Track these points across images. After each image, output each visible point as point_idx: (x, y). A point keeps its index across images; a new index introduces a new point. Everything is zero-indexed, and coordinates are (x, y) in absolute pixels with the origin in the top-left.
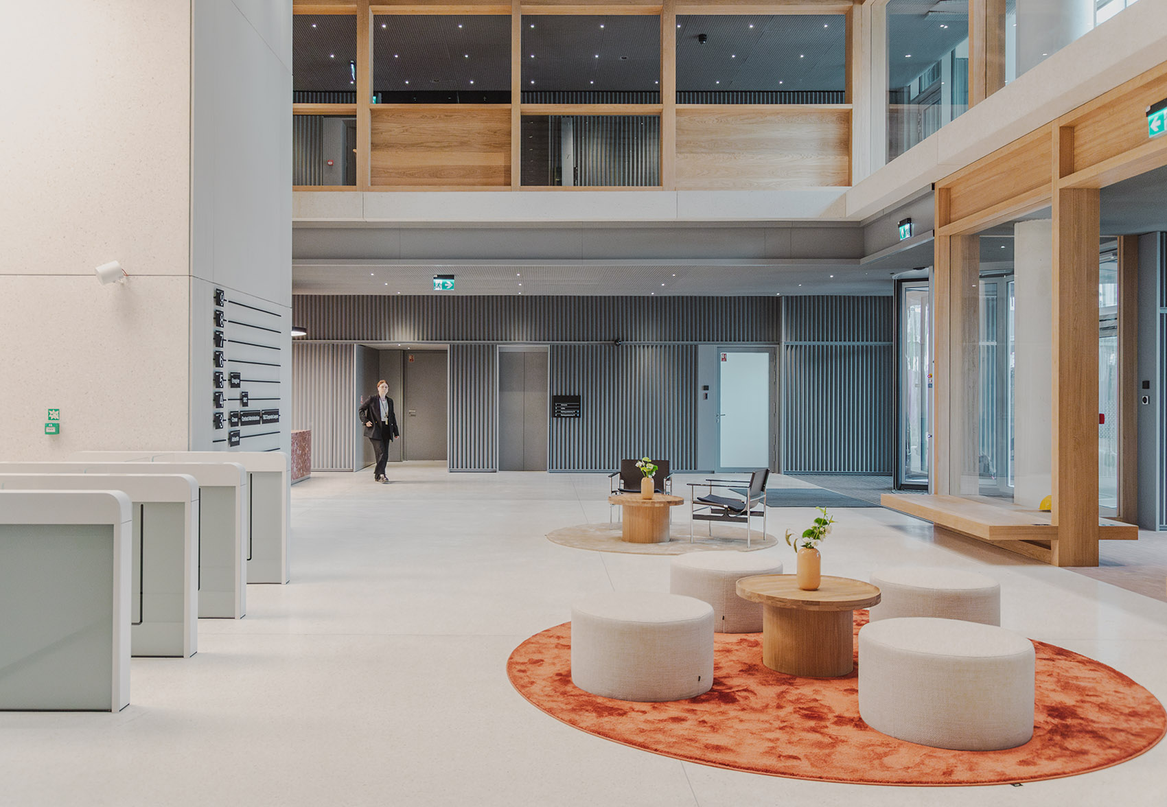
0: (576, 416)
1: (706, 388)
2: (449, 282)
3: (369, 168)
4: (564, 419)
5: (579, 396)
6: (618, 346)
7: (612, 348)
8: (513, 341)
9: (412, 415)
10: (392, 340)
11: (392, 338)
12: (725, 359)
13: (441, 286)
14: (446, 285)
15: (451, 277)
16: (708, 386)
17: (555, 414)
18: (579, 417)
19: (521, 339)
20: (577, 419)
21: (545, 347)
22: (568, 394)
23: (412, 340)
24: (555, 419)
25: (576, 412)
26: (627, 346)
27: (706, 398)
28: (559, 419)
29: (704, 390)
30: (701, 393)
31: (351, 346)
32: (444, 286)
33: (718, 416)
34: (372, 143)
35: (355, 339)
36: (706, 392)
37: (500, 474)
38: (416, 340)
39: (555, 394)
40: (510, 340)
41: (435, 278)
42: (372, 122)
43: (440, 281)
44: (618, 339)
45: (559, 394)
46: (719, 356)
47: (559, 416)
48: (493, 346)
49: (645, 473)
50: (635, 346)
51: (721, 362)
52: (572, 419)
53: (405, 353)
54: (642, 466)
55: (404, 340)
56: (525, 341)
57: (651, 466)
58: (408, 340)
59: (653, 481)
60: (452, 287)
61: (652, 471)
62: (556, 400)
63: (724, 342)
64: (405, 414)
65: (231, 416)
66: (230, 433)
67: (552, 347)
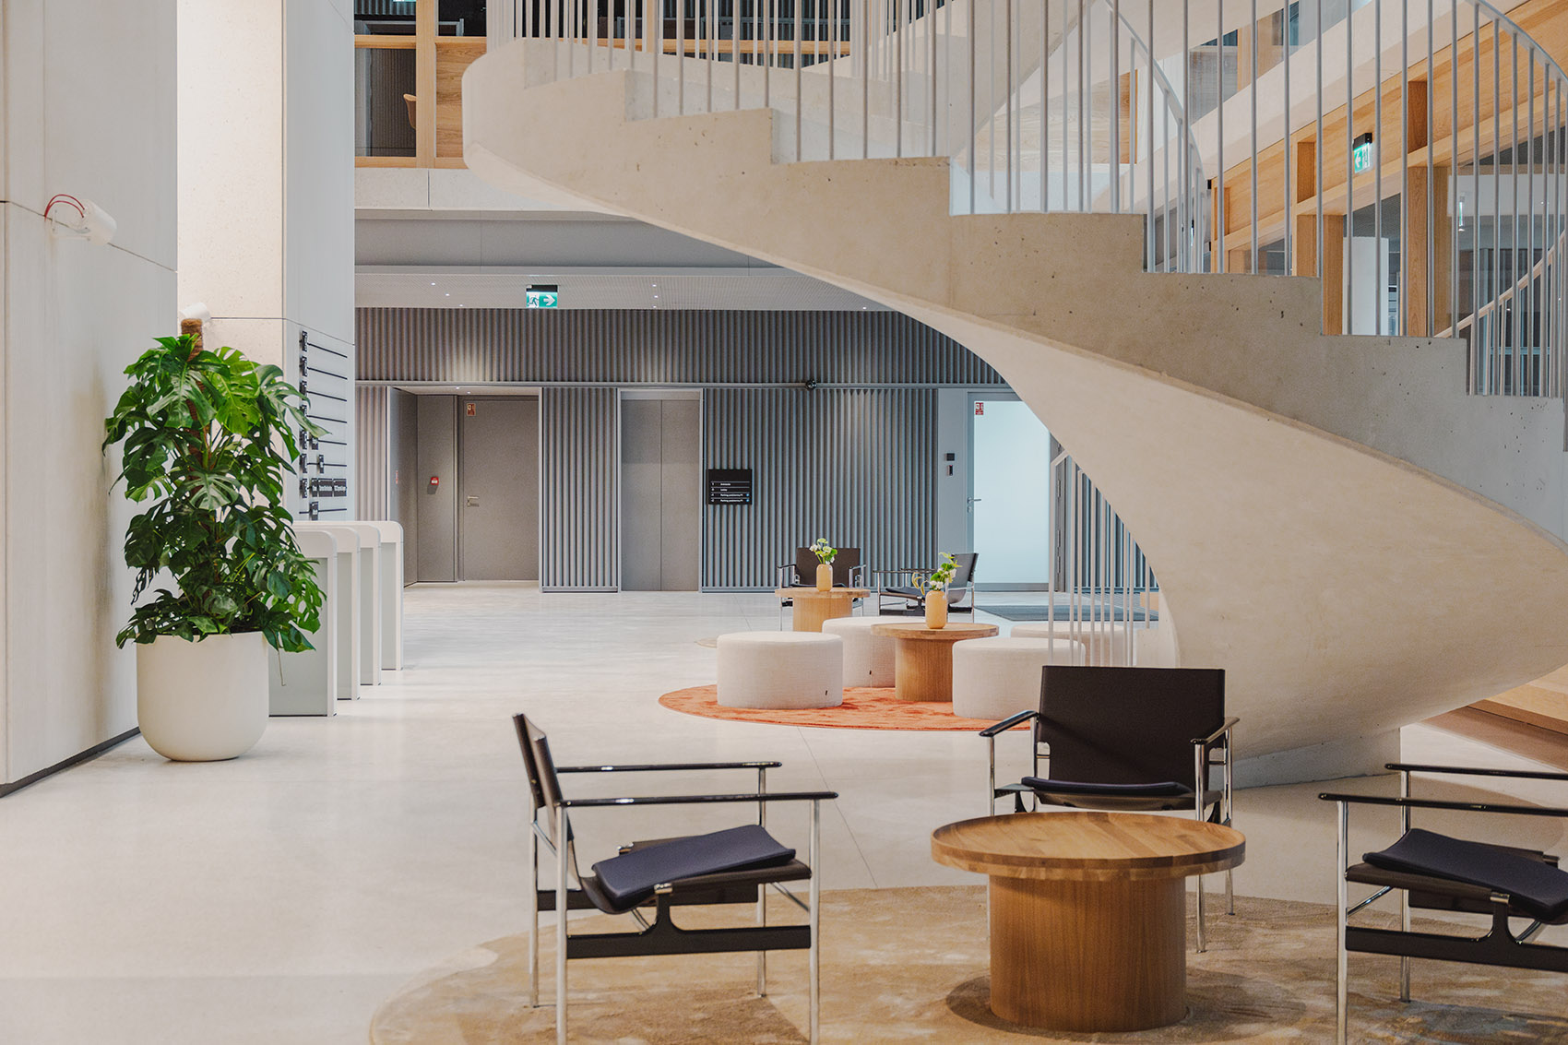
0: (745, 502)
1: (950, 457)
2: (550, 296)
3: (435, 130)
4: (725, 506)
5: (750, 470)
6: (811, 390)
7: (801, 393)
8: (643, 383)
9: (472, 505)
10: (448, 381)
11: (448, 378)
12: (980, 411)
13: (537, 302)
14: (545, 300)
15: (553, 288)
16: (953, 454)
17: (712, 498)
18: (750, 503)
19: (656, 379)
20: (746, 506)
21: (695, 392)
22: (732, 468)
23: (481, 381)
24: (711, 507)
25: (745, 495)
26: (825, 391)
27: (951, 472)
28: (718, 506)
29: (948, 460)
30: (942, 465)
31: (382, 391)
32: (541, 301)
33: (970, 501)
34: (437, 93)
35: (388, 379)
36: (951, 463)
37: (622, 596)
38: (488, 381)
39: (711, 467)
40: (639, 381)
41: (528, 290)
42: (437, 61)
43: (537, 294)
44: (812, 379)
45: (718, 468)
46: (970, 406)
47: (717, 502)
48: (611, 390)
49: (821, 558)
50: (838, 391)
51: (975, 416)
52: (738, 506)
53: (460, 399)
54: (818, 550)
55: (468, 381)
56: (662, 383)
57: (828, 549)
58: (474, 381)
59: (831, 569)
60: (554, 304)
61: (830, 556)
62: (713, 476)
63: (979, 384)
64: (461, 503)
65: (312, 484)
66: (311, 505)
67: (706, 392)
